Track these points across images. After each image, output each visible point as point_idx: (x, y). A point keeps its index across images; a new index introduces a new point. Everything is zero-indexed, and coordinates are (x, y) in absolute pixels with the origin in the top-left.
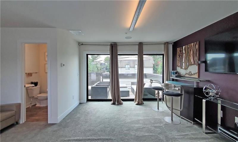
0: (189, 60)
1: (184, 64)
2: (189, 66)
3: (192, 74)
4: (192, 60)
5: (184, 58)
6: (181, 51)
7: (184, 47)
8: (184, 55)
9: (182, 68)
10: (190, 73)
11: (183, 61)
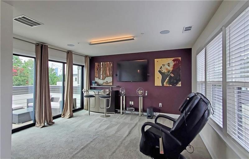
0: (106, 73)
1: (101, 76)
2: (106, 77)
3: (108, 83)
4: (108, 74)
5: (101, 72)
6: (99, 66)
7: (102, 63)
8: (102, 69)
9: (100, 79)
10: (107, 82)
11: (101, 74)
